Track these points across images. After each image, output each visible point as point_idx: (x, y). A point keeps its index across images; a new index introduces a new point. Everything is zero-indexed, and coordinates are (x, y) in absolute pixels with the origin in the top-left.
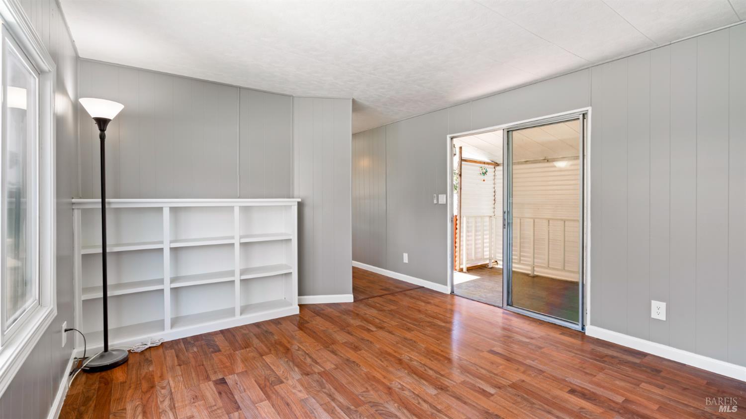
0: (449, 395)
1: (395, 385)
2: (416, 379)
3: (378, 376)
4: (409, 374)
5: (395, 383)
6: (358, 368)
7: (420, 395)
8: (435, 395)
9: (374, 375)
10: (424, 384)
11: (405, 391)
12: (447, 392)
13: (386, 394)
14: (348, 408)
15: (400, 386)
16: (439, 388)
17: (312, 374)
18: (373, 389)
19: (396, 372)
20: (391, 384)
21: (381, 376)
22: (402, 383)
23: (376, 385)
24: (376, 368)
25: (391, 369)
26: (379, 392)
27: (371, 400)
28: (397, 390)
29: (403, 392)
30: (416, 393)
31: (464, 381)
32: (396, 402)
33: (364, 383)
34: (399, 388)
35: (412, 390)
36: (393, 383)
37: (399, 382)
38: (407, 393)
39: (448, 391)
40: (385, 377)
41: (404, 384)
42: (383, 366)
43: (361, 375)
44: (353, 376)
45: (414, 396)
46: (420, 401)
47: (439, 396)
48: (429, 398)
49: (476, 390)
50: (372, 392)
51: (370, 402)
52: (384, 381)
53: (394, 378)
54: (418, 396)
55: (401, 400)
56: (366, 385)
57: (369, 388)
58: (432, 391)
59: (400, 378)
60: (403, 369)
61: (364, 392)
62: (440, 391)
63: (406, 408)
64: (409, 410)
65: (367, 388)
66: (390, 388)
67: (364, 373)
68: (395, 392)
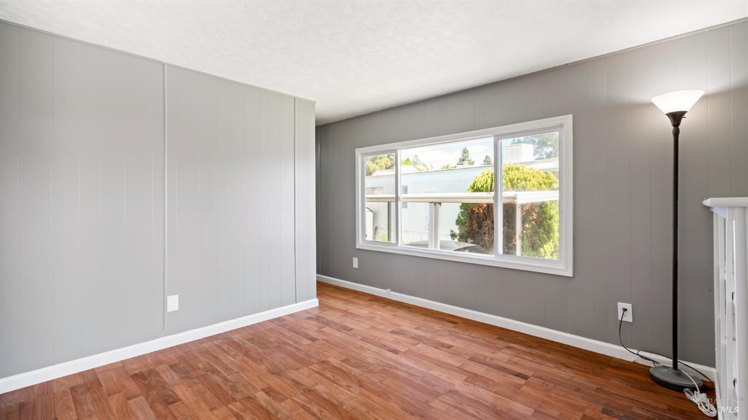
0: (305, 386)
1: (356, 390)
2: (334, 398)
3: (374, 397)
4: (342, 404)
5: (356, 392)
6: (402, 405)
7: (332, 383)
8: (318, 384)
9: (379, 398)
10: (326, 393)
11: (346, 385)
12: (305, 387)
13: (363, 381)
14: (390, 368)
15: (351, 389)
16: (312, 391)
17: (447, 393)
18: (376, 384)
19: (357, 406)
20: (360, 390)
21: (372, 398)
22: (349, 392)
23: (375, 388)
24: (381, 408)
25: (364, 409)
26: (369, 381)
27: (376, 375)
28: (353, 385)
29: (347, 384)
30: (335, 384)
31: (281, 402)
32: (354, 375)
33: (387, 389)
34: (351, 387)
35: (338, 386)
36: (357, 392)
37: (352, 394)
38: (344, 384)
39: (304, 390)
40: (368, 397)
41: (347, 391)
42: (373, 411)
43: (394, 397)
44: (403, 395)
45: (338, 381)
46: (332, 378)
47: (314, 384)
48: (324, 381)
49: (274, 392)
50: (376, 381)
51: (375, 373)
52: (368, 393)
53: (358, 397)
54: (333, 382)
55: (350, 378)
56: (384, 386)
57: (380, 384)
58: (320, 388)
59: (352, 398)
60: (349, 410)
61: (383, 381)
62: (313, 389)
63: (345, 372)
64: (342, 371)
65: (382, 384)
66: (361, 386)
67: (392, 399)
68: (355, 383)
